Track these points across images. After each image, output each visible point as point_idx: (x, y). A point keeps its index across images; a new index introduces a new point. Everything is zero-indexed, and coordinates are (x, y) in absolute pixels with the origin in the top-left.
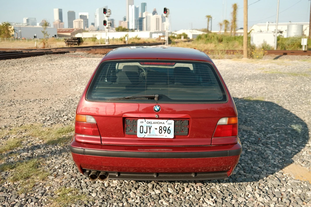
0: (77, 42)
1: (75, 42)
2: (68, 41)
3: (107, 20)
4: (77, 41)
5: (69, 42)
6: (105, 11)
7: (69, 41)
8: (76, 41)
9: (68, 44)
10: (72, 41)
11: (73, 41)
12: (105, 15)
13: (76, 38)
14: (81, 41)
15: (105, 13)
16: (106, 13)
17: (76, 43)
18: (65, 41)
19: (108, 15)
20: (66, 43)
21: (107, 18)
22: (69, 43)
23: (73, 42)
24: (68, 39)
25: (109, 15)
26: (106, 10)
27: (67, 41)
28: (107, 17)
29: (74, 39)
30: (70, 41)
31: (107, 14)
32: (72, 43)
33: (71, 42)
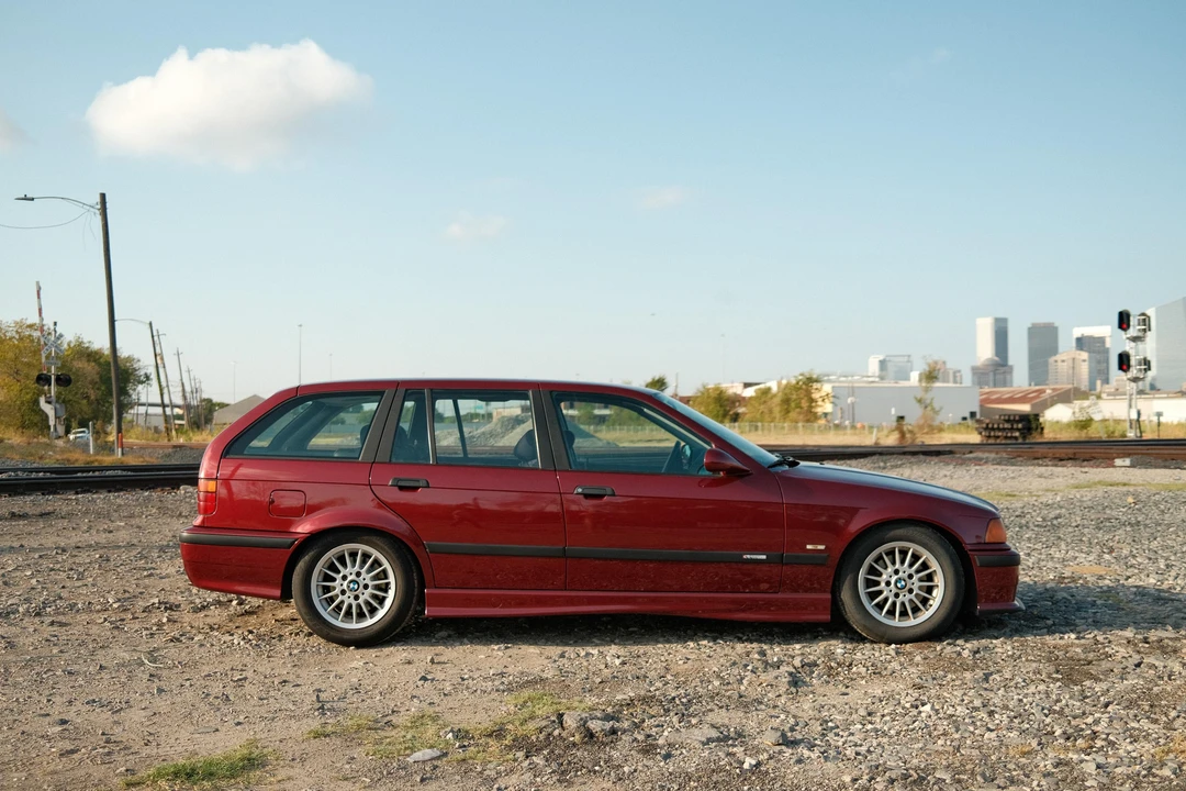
0: (1018, 430)
1: (1012, 429)
2: (987, 428)
3: (1132, 353)
4: (1020, 426)
5: (993, 429)
6: (1124, 320)
7: (990, 426)
8: (1015, 426)
9: (989, 437)
10: (1001, 426)
11: (1007, 426)
12: (1123, 332)
13: (1017, 418)
14: (1034, 426)
15: (1125, 326)
16: (1128, 326)
17: (1017, 434)
18: (977, 429)
19: (1135, 335)
20: (980, 433)
21: (1133, 344)
22: (992, 434)
23: (1004, 429)
24: (987, 421)
25: (1140, 334)
26: (1128, 315)
27: (984, 426)
28: (1135, 339)
29: (1008, 421)
30: (996, 426)
31: (1132, 332)
32: (1000, 434)
33: (999, 429)
